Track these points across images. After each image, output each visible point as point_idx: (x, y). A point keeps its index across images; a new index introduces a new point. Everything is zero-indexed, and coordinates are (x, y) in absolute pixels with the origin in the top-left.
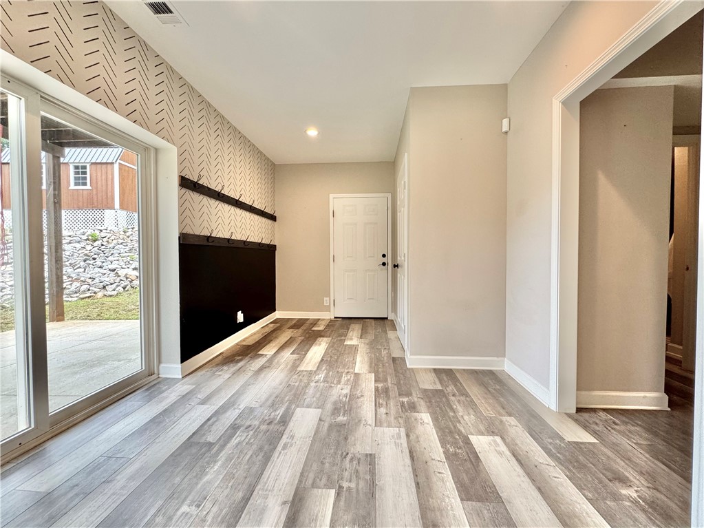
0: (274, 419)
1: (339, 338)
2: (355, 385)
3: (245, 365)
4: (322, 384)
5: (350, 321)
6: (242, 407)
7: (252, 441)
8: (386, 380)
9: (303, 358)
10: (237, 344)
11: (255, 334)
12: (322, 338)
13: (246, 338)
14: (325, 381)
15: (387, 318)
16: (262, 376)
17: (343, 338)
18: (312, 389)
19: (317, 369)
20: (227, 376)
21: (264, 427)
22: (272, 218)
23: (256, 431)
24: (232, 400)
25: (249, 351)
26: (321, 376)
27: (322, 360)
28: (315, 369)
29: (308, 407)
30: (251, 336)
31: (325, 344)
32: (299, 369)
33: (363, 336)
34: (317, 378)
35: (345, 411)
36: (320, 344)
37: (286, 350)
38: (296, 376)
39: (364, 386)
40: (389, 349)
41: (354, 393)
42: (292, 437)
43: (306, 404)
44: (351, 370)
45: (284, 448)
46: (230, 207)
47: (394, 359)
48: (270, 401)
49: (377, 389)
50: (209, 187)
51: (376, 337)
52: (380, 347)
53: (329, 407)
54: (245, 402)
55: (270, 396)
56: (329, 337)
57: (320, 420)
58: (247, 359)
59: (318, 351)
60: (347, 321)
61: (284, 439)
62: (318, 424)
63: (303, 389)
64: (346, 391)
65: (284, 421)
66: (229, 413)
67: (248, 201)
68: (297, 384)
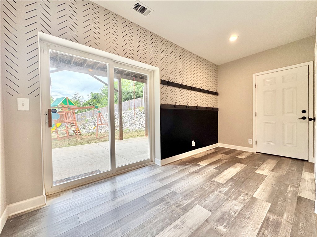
0: (182, 205)
1: (252, 167)
2: (248, 206)
3: (188, 168)
4: (222, 195)
5: (268, 156)
6: (172, 190)
7: (164, 212)
8: (281, 215)
9: (220, 173)
10: (191, 156)
11: (202, 153)
12: (239, 164)
13: (197, 154)
14: (226, 194)
15: (307, 161)
16: (192, 176)
17: (256, 167)
18: (214, 195)
19: (225, 184)
20: (177, 171)
21: (174, 207)
22: (216, 94)
23: (169, 207)
24: (171, 184)
25: (194, 161)
26: (225, 189)
27: (232, 178)
28: (223, 183)
29: (205, 207)
30: (200, 153)
31: (240, 168)
32: (213, 179)
33: (275, 170)
34: (222, 189)
35: (228, 224)
36: (236, 168)
37: (213, 166)
38: (209, 183)
39: (256, 211)
40: (298, 187)
41: (245, 213)
42: (183, 223)
43: (204, 204)
44: (250, 193)
45: (174, 227)
46: (188, 90)
47: (300, 199)
48: (186, 193)
49: (267, 219)
50: (176, 82)
51: (288, 173)
52: (288, 183)
53: (218, 214)
54: (176, 188)
55: (189, 190)
56: (246, 164)
57: (207, 221)
58: (191, 165)
59: (232, 171)
60: (266, 156)
61: (178, 222)
62: (204, 223)
63: (208, 193)
64: (238, 208)
65: (185, 210)
66: (165, 191)
67: (199, 87)
68: (207, 188)
